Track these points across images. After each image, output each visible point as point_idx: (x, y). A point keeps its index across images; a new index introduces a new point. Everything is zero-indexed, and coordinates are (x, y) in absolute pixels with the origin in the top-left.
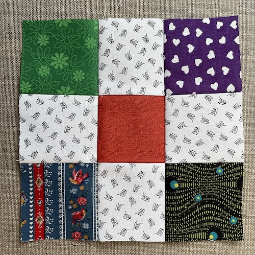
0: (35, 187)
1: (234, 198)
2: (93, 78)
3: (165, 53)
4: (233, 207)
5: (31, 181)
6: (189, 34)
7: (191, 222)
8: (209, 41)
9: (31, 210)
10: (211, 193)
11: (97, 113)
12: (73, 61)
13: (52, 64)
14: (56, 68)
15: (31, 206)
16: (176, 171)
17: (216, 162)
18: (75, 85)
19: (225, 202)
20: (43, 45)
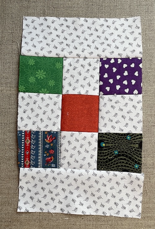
0: (25, 144)
1: (137, 153)
2: (60, 84)
3: (100, 72)
4: (136, 159)
5: (23, 140)
6: (114, 62)
7: (112, 165)
8: (125, 66)
9: (22, 157)
10: (123, 150)
11: (61, 104)
12: (48, 75)
13: (37, 76)
14: (39, 78)
15: (23, 155)
16: (104, 137)
17: (127, 133)
18: (49, 88)
19: (132, 156)
20: (31, 65)
